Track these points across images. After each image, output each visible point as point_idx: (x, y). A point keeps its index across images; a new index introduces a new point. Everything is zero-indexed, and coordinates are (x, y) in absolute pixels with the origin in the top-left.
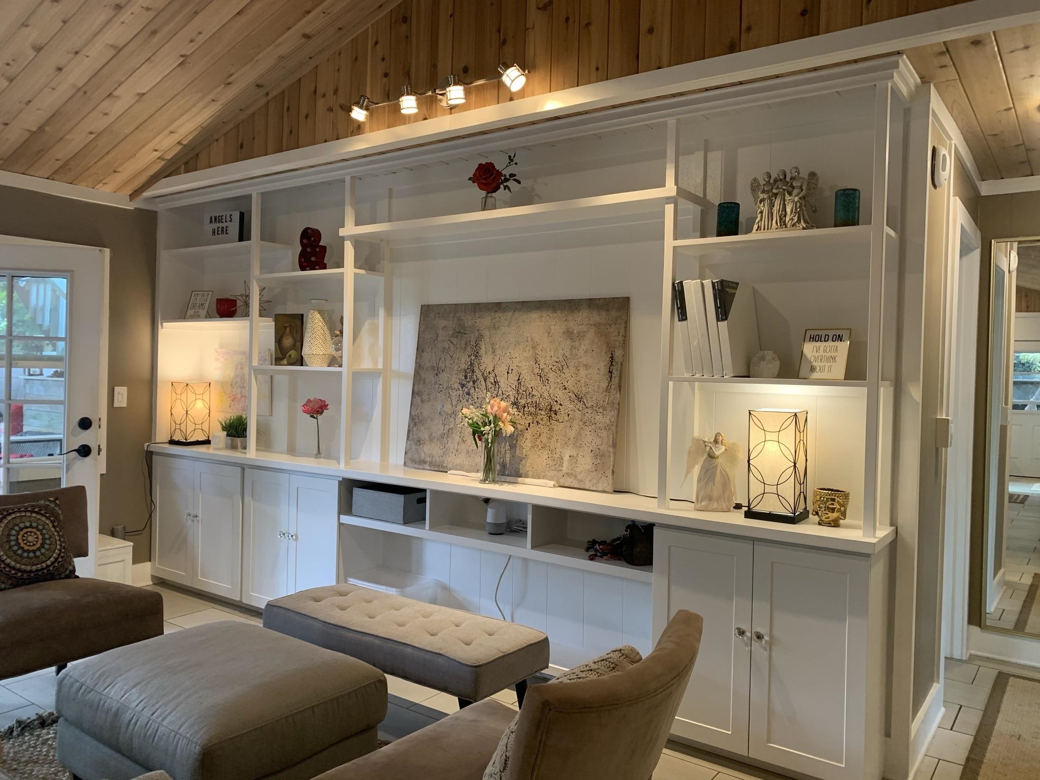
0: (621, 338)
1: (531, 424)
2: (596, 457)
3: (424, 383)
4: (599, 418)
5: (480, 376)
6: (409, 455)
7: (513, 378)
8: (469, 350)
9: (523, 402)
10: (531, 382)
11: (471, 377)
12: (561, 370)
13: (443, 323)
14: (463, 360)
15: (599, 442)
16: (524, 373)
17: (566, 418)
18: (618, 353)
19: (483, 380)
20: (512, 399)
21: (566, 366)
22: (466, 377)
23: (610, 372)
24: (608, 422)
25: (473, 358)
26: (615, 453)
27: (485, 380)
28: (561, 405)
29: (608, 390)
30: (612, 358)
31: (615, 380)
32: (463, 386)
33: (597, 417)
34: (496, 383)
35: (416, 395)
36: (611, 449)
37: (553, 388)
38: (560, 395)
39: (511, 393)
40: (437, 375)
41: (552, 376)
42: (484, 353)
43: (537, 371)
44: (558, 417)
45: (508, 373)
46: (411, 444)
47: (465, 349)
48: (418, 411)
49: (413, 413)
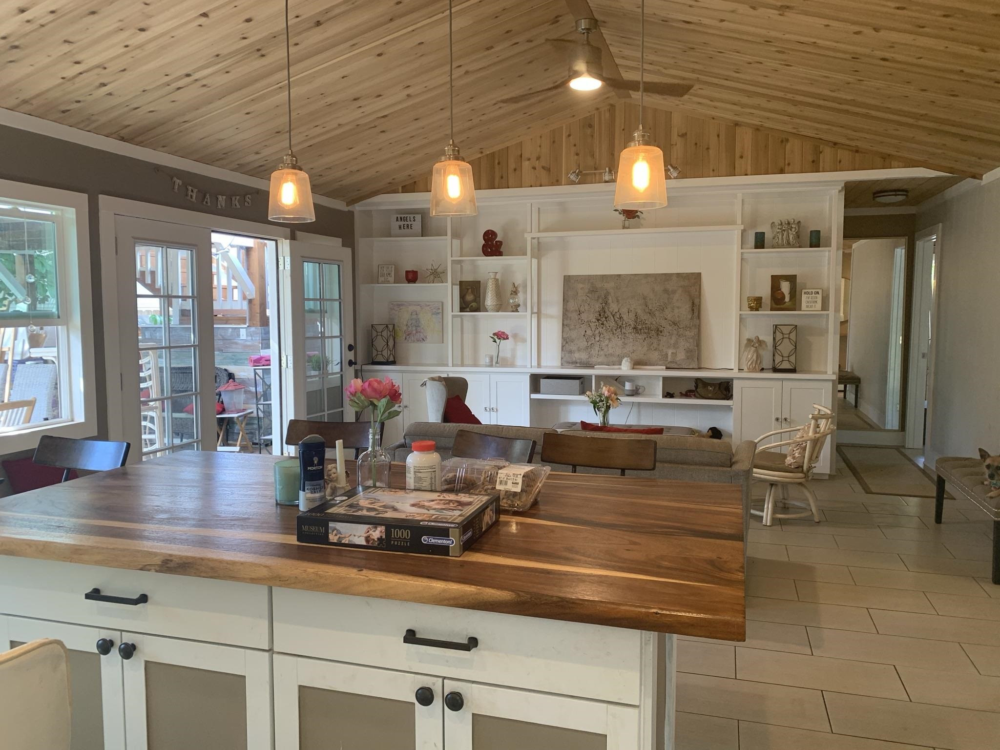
0: (697, 293)
1: (646, 339)
2: (687, 352)
3: (570, 320)
4: (688, 333)
5: (609, 314)
6: (564, 359)
7: (632, 315)
8: (600, 301)
9: (640, 327)
10: (644, 317)
11: (604, 315)
12: (663, 310)
13: (581, 286)
14: (597, 307)
15: (688, 345)
16: (639, 311)
17: (668, 334)
18: (697, 301)
19: (612, 318)
20: (633, 326)
21: (665, 308)
22: (600, 315)
23: (693, 310)
24: (693, 335)
25: (604, 305)
26: (698, 350)
27: (614, 317)
28: (664, 328)
29: (692, 319)
30: (693, 303)
31: (696, 314)
32: (598, 320)
33: (686, 333)
34: (621, 318)
35: (565, 326)
36: (696, 348)
37: (658, 319)
38: (663, 323)
39: (631, 323)
40: (579, 314)
41: (657, 313)
42: (611, 302)
43: (647, 311)
44: (663, 334)
45: (628, 312)
46: (565, 354)
47: (598, 300)
48: (568, 335)
49: (564, 336)
